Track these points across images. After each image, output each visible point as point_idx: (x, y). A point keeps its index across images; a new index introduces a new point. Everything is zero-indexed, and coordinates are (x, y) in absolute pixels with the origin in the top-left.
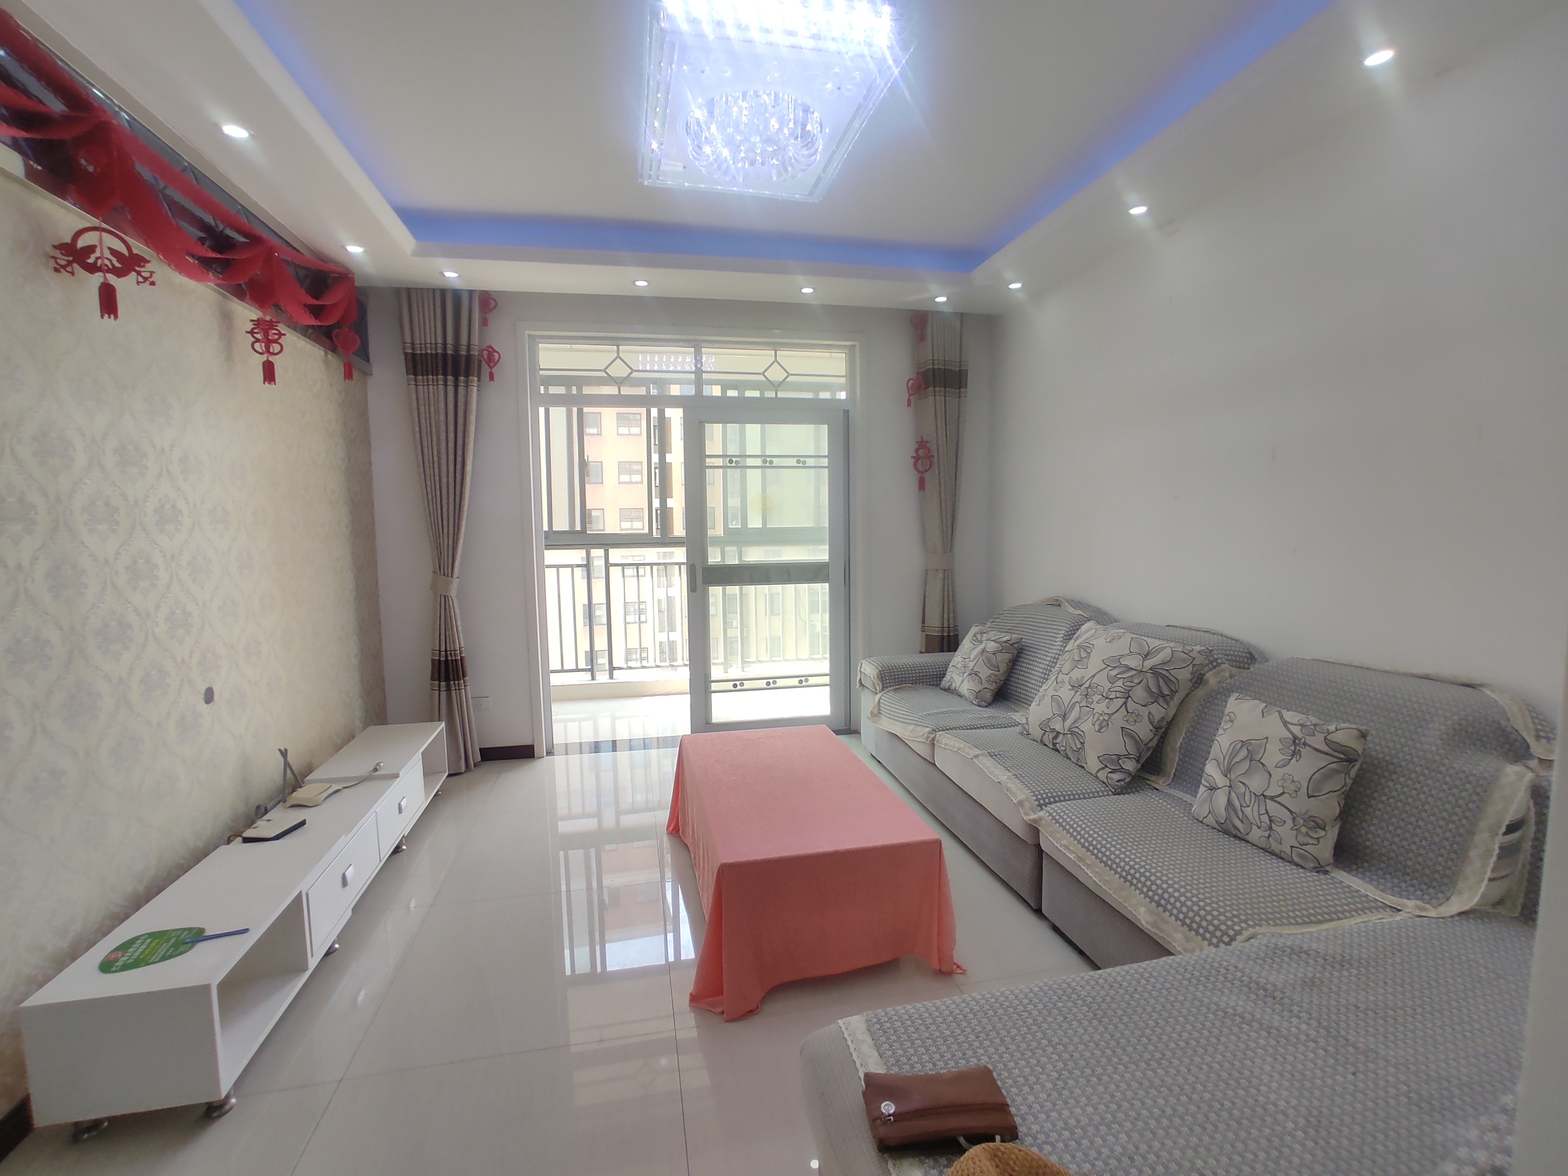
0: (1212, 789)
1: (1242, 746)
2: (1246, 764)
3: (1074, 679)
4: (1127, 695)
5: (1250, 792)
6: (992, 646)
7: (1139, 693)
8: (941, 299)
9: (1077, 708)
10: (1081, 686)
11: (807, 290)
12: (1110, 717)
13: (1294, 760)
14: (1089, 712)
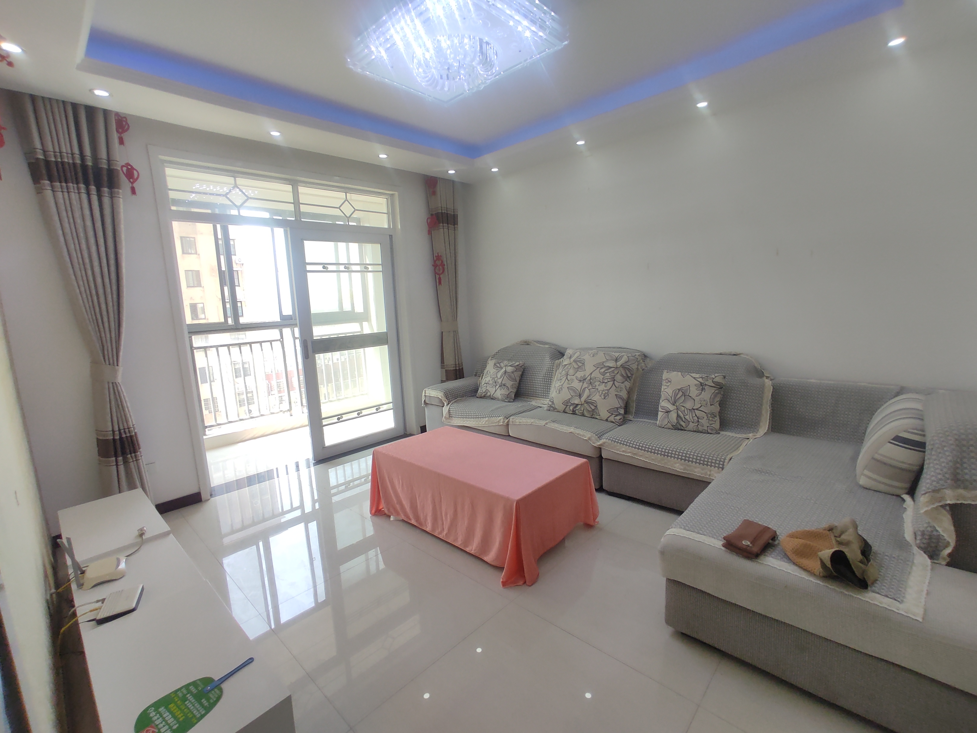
0: (668, 412)
1: (679, 391)
2: (683, 398)
3: (579, 377)
4: (613, 380)
5: (687, 409)
6: (510, 369)
7: (619, 378)
8: (452, 172)
9: (587, 390)
10: (585, 379)
11: (383, 156)
12: (608, 391)
13: (703, 392)
14: (595, 391)
